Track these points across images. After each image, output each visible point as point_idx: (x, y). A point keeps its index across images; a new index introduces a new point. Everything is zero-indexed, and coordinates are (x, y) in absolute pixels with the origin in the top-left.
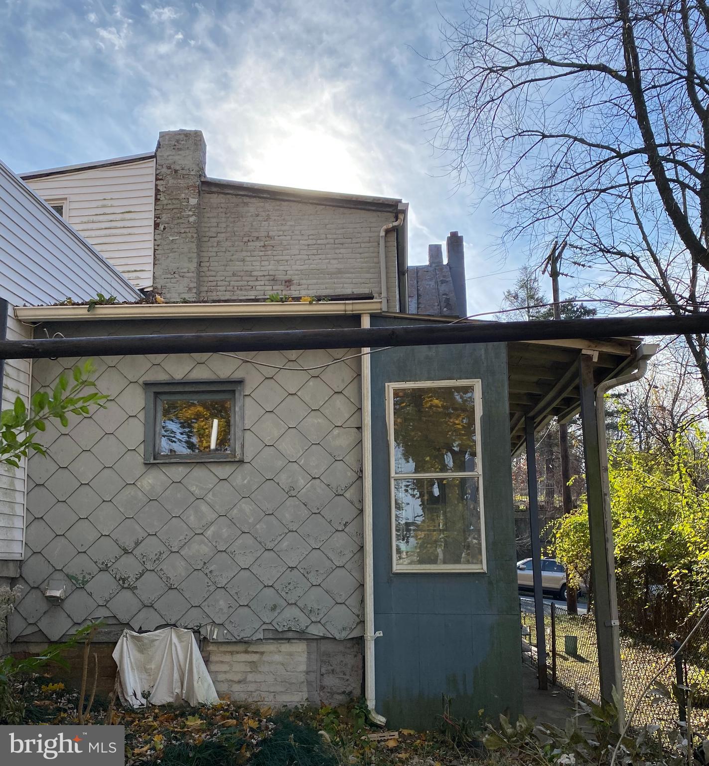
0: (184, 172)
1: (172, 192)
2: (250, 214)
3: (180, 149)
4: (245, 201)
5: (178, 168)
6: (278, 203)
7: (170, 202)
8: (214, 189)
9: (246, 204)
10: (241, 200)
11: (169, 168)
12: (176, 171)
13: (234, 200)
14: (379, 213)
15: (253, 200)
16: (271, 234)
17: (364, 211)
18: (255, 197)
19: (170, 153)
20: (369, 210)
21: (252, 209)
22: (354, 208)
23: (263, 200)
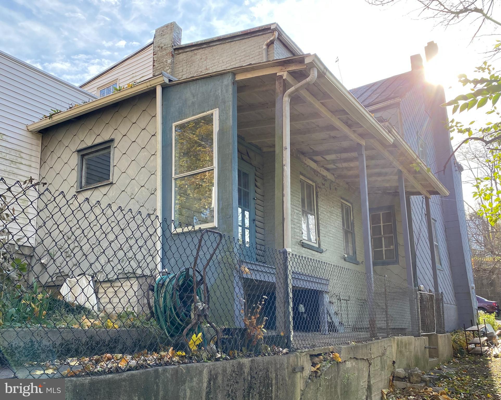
0: (165, 47)
1: (160, 59)
2: (197, 59)
3: (163, 35)
4: (195, 53)
5: (162, 45)
6: (211, 48)
7: (159, 65)
8: (180, 51)
9: (196, 54)
10: (193, 53)
11: (159, 47)
12: (162, 48)
13: (190, 54)
14: (264, 36)
15: (200, 51)
16: (208, 67)
17: (256, 37)
18: (200, 49)
19: (160, 39)
20: (259, 35)
21: (198, 57)
22: (250, 37)
23: (204, 49)
